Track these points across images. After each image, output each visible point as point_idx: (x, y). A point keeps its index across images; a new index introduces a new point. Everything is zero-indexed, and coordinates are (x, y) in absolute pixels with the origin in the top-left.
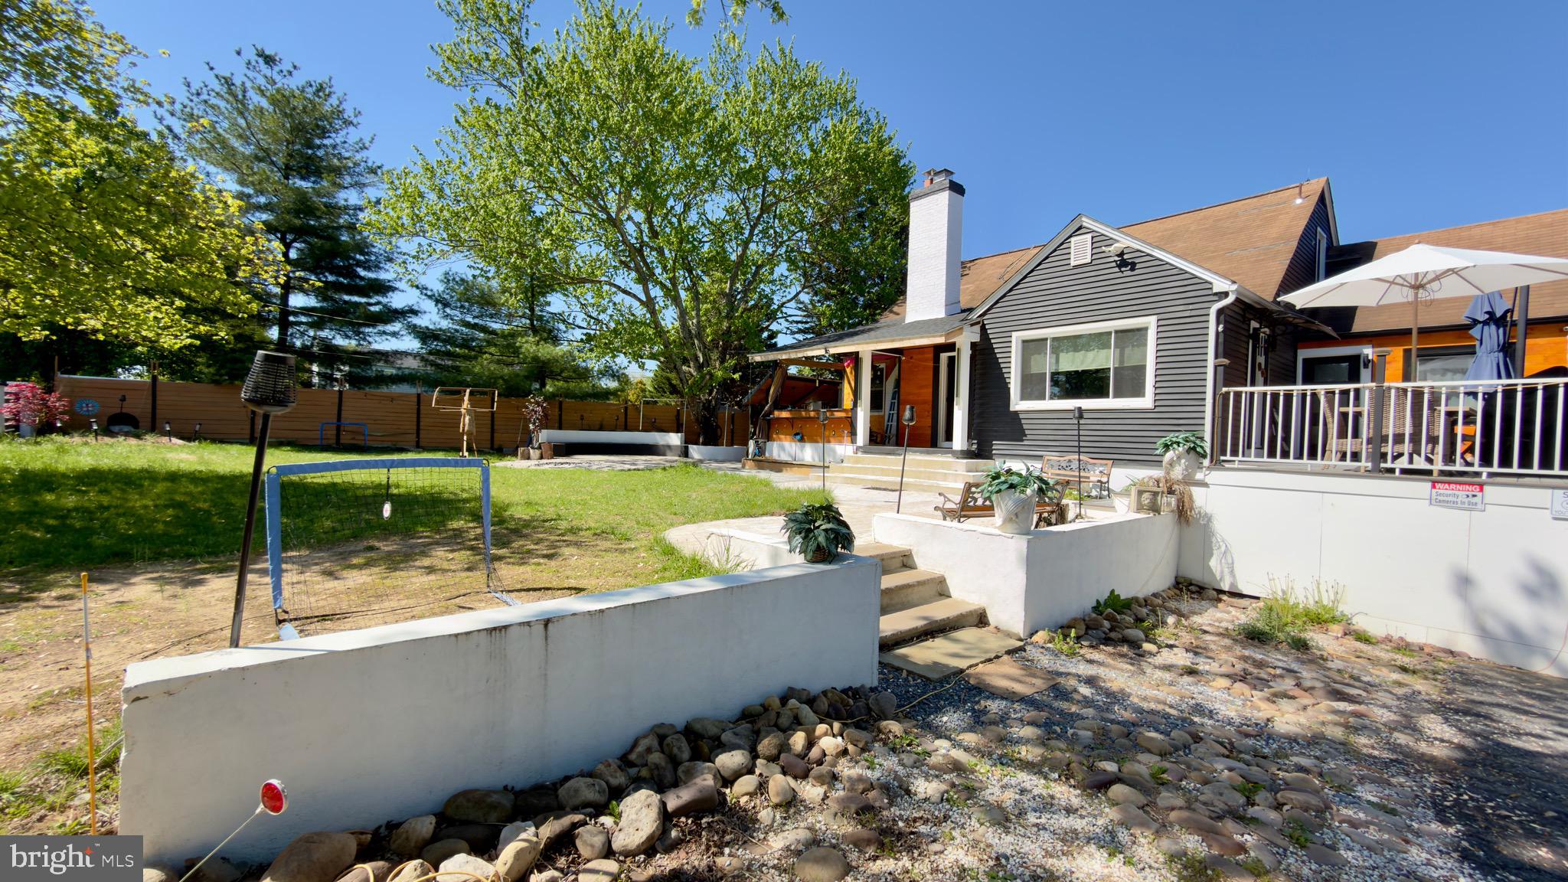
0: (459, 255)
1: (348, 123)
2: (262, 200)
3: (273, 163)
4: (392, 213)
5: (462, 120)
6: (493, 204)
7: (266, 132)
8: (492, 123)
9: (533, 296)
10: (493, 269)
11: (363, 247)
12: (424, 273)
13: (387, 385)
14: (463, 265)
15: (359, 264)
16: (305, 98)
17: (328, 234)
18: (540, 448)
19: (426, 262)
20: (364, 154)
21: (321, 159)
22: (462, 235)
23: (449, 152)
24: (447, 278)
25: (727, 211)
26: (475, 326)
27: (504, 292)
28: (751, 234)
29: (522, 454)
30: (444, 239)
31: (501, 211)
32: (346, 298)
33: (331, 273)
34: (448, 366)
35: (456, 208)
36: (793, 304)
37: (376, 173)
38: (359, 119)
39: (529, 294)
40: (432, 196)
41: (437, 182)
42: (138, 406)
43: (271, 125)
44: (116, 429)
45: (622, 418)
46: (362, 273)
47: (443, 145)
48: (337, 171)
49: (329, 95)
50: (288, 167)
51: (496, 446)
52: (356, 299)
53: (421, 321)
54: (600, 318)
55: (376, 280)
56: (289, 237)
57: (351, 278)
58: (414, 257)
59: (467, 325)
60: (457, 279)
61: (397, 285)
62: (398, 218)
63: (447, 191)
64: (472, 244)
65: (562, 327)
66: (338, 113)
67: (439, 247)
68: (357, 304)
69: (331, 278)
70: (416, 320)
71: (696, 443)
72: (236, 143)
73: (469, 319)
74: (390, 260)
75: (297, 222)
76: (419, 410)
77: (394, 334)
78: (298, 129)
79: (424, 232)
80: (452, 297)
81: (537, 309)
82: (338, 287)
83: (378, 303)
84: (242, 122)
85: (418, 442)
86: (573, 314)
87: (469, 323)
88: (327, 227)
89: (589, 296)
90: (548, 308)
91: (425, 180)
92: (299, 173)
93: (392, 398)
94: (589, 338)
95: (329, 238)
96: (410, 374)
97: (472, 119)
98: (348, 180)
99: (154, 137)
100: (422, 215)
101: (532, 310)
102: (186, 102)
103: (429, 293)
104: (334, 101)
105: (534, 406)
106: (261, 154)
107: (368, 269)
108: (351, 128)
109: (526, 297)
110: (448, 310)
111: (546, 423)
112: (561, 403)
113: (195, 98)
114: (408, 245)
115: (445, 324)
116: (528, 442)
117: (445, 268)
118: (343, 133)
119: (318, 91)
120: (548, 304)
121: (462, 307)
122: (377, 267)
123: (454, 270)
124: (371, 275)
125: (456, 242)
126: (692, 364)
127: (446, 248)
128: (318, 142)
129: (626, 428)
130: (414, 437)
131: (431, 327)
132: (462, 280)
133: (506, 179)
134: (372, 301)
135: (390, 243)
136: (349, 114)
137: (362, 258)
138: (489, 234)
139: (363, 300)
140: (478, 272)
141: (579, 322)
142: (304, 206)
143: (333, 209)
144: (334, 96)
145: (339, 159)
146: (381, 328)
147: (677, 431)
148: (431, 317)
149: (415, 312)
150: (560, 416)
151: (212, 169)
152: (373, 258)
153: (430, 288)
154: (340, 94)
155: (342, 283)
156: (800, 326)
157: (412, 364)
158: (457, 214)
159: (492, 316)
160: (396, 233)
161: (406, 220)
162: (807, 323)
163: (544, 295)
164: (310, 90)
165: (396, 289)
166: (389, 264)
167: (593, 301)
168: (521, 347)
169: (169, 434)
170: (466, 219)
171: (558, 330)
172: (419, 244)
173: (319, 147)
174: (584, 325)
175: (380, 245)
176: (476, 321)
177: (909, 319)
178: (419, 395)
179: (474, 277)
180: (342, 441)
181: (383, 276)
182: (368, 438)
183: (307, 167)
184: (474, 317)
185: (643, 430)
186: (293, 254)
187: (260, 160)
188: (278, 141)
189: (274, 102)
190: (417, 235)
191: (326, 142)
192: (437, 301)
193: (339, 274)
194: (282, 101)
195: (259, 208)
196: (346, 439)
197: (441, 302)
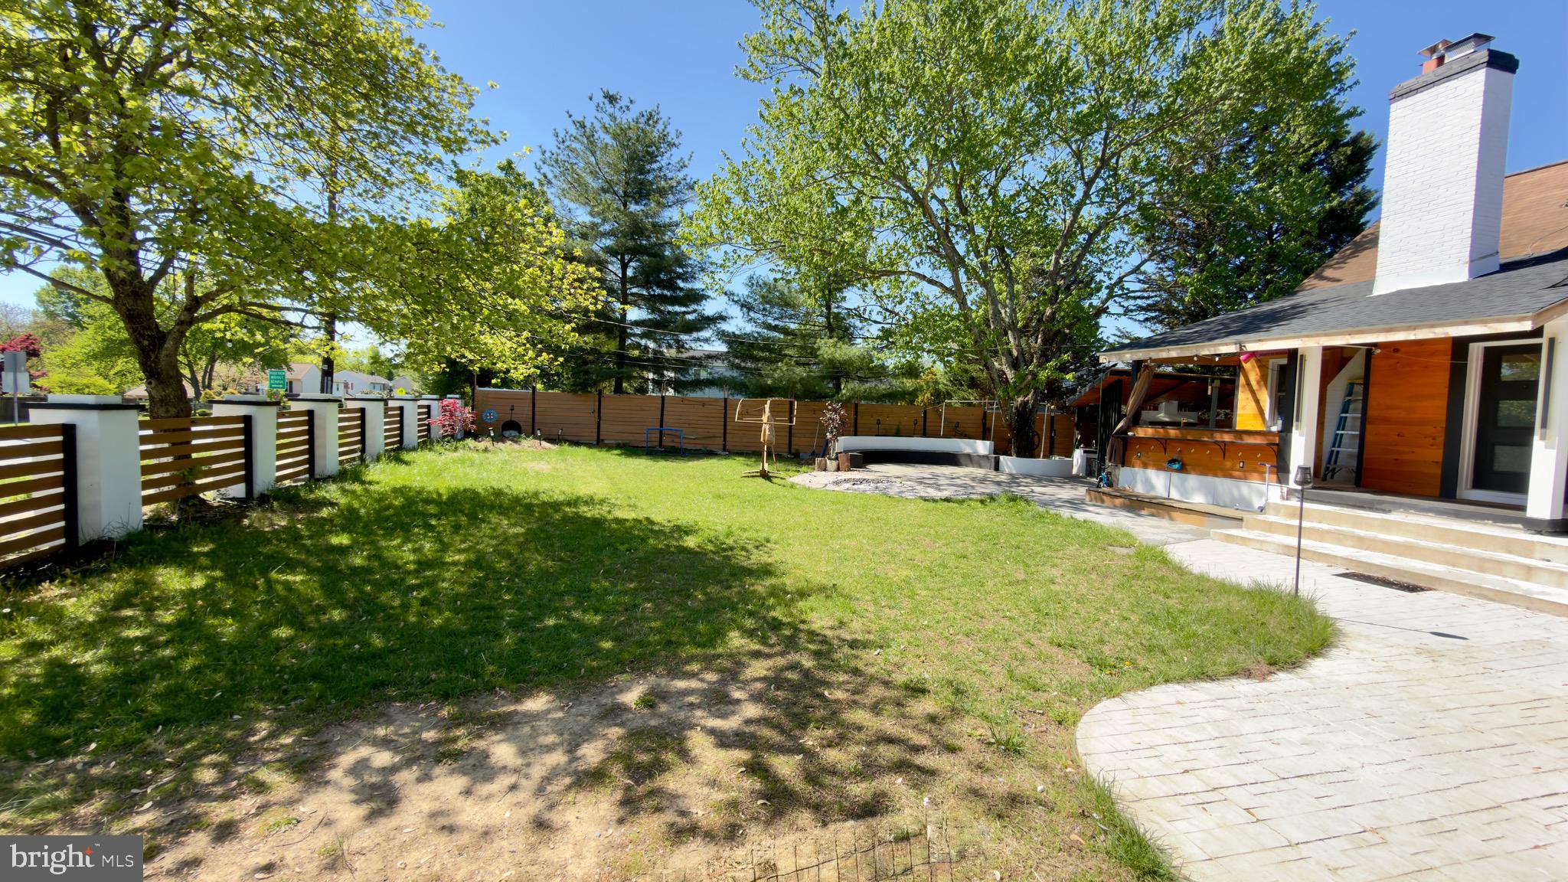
0: (762, 259)
1: (672, 145)
2: (607, 227)
3: (615, 193)
4: (703, 224)
5: (766, 114)
6: (795, 200)
7: (609, 165)
8: (795, 110)
9: (830, 292)
10: (793, 270)
11: (680, 260)
12: (730, 282)
13: (701, 390)
14: (766, 268)
15: (680, 276)
16: (638, 128)
17: (655, 252)
18: (837, 459)
19: (731, 270)
20: (685, 171)
21: (651, 183)
22: (765, 237)
23: (753, 151)
24: (751, 282)
25: (1049, 172)
26: (775, 328)
27: (802, 291)
28: (1086, 195)
29: (819, 465)
30: (747, 244)
31: (803, 207)
32: (670, 308)
33: (658, 287)
34: (751, 369)
35: (761, 210)
36: (1132, 277)
37: (693, 189)
38: (680, 140)
39: (827, 292)
40: (737, 201)
41: (743, 185)
42: (522, 415)
43: (612, 158)
44: (507, 433)
45: (921, 422)
46: (681, 284)
47: (749, 145)
48: (663, 192)
49: (656, 122)
50: (626, 194)
51: (793, 451)
52: (677, 309)
53: (728, 327)
54: (896, 310)
55: (692, 289)
56: (627, 257)
57: (674, 290)
58: (722, 266)
59: (769, 327)
60: (761, 282)
61: (710, 293)
62: (707, 227)
63: (752, 193)
64: (774, 245)
65: (858, 323)
66: (664, 137)
67: (742, 253)
68: (676, 313)
69: (658, 291)
70: (724, 326)
71: (1007, 453)
72: (589, 179)
73: (770, 321)
74: (703, 270)
75: (631, 243)
76: (725, 414)
77: (707, 340)
78: (633, 158)
79: (731, 239)
80: (755, 300)
81: (833, 305)
82: (663, 299)
83: (695, 311)
84: (592, 159)
85: (725, 445)
86: (868, 309)
87: (770, 325)
88: (656, 244)
89: (885, 289)
90: (844, 304)
91: (731, 185)
92: (634, 198)
93: (703, 403)
94: (887, 334)
95: (655, 255)
96: (719, 378)
97: (775, 111)
98: (671, 197)
99: (537, 186)
100: (728, 221)
101: (829, 307)
102: (555, 150)
103: (736, 299)
104: (660, 126)
105: (831, 415)
106: (606, 186)
107: (685, 280)
108: (674, 149)
109: (824, 296)
110: (752, 314)
111: (843, 430)
112: (856, 406)
113: (562, 146)
114: (716, 255)
115: (749, 328)
116: (824, 452)
117: (748, 274)
118: (667, 155)
119: (649, 119)
120: (844, 299)
121: (764, 309)
122: (693, 277)
123: (757, 274)
124: (688, 286)
125: (759, 246)
126: (1004, 360)
127: (750, 253)
128: (648, 167)
129: (925, 434)
130: (721, 441)
131: (737, 333)
132: (765, 284)
133: (809, 169)
134: (690, 309)
135: (702, 254)
136: (671, 138)
137: (681, 270)
138: (790, 232)
139: (683, 309)
140: (779, 276)
141: (874, 317)
142: (636, 229)
143: (659, 228)
144: (660, 122)
145: (665, 180)
146: (695, 335)
147: (984, 438)
148: (738, 324)
149: (722, 318)
150: (856, 419)
151: (572, 205)
152: (690, 270)
153: (736, 292)
154: (665, 119)
155: (666, 296)
156: (1139, 302)
157: (720, 368)
158: (760, 216)
159: (791, 317)
160: (705, 244)
161: (716, 231)
162: (1148, 298)
163: (840, 290)
164: (642, 120)
165: (709, 297)
166: (702, 274)
167: (887, 292)
168: (819, 349)
169: (539, 438)
170: (769, 220)
171: (854, 327)
172: (726, 252)
173: (649, 172)
174: (880, 318)
175: (694, 257)
176: (777, 322)
177: (1383, 287)
178: (726, 400)
179: (776, 280)
180: (664, 444)
181: (698, 285)
182: (683, 441)
183: (640, 193)
184: (776, 319)
185: (945, 437)
186: (630, 272)
187: (605, 191)
188: (617, 172)
189: (615, 137)
190: (723, 243)
191: (655, 166)
192: (742, 306)
193: (664, 288)
194: (621, 135)
195: (604, 235)
196: (667, 441)
197: (746, 306)
